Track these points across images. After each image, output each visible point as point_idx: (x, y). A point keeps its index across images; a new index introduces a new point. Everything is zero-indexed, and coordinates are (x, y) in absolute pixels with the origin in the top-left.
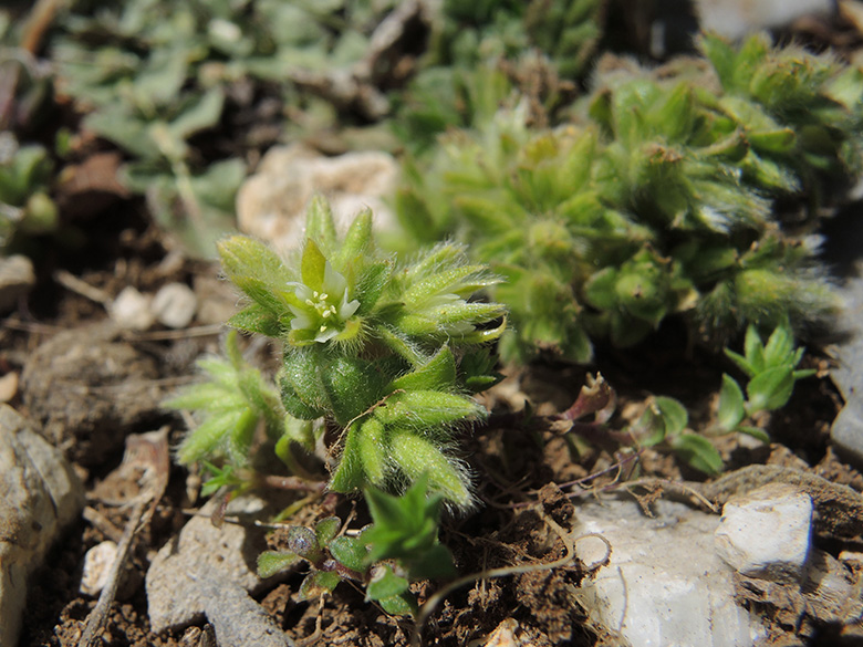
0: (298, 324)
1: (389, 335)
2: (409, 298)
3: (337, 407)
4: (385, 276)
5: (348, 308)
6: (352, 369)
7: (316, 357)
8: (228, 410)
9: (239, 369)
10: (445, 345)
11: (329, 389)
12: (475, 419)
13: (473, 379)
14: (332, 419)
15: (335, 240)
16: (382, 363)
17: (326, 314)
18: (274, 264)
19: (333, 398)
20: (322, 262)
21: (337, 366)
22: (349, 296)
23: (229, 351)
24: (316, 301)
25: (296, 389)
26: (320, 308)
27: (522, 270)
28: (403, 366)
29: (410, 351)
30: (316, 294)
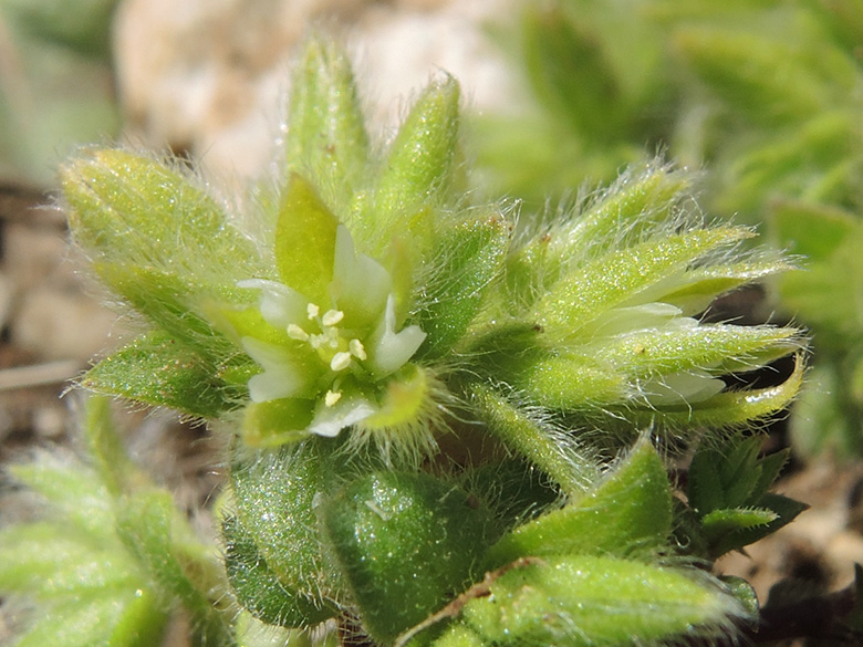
0: (268, 387)
1: (500, 409)
2: (551, 312)
3: (368, 600)
4: (489, 261)
5: (395, 345)
6: (406, 503)
7: (315, 468)
8: (89, 595)
9: (118, 487)
10: (644, 438)
11: (349, 554)
12: (718, 633)
13: (718, 515)
14: (357, 629)
15: (363, 158)
16: (483, 481)
17: (339, 362)
18: (206, 223)
19: (358, 575)
20: (328, 229)
21: (368, 493)
22: (398, 313)
23: (93, 443)
24: (315, 328)
25: (265, 553)
26: (325, 346)
27: (848, 219)
28: (538, 491)
29: (555, 452)
30: (313, 310)
